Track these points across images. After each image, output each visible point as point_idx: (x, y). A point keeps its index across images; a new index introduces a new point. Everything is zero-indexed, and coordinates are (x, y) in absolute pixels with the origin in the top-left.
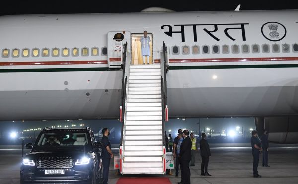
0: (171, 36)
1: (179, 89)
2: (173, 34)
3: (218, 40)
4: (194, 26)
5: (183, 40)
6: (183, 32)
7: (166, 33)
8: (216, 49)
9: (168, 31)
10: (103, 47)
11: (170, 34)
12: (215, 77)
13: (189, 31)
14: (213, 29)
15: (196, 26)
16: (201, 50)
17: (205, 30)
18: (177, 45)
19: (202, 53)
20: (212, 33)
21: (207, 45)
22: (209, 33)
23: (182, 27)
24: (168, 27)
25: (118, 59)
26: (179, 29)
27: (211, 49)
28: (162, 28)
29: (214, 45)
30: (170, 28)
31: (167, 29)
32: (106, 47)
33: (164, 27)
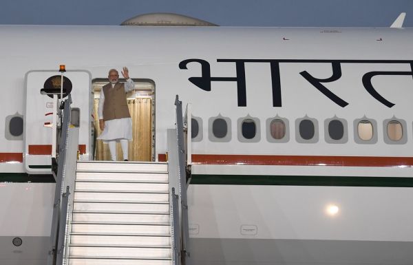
0: (208, 88)
1: (216, 243)
2: (213, 83)
3: (343, 104)
4: (275, 64)
5: (242, 101)
6: (240, 79)
7: (193, 80)
8: (336, 130)
9: (200, 75)
10: (13, 113)
11: (204, 82)
12: (333, 210)
13: (258, 78)
14: (330, 74)
15: (281, 64)
16: (293, 130)
17: (305, 74)
18: (224, 115)
19: (298, 141)
20: (324, 84)
21: (311, 116)
22: (316, 83)
23: (240, 64)
24: (199, 65)
25: (45, 150)
26: (231, 70)
27: (321, 130)
28: (183, 65)
29: (331, 117)
30: (206, 66)
31: (196, 70)
32: (21, 113)
33: (188, 65)
